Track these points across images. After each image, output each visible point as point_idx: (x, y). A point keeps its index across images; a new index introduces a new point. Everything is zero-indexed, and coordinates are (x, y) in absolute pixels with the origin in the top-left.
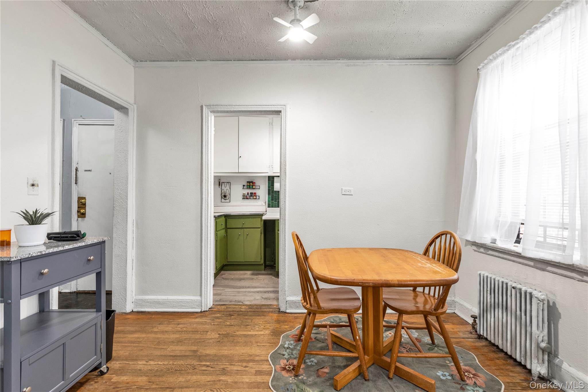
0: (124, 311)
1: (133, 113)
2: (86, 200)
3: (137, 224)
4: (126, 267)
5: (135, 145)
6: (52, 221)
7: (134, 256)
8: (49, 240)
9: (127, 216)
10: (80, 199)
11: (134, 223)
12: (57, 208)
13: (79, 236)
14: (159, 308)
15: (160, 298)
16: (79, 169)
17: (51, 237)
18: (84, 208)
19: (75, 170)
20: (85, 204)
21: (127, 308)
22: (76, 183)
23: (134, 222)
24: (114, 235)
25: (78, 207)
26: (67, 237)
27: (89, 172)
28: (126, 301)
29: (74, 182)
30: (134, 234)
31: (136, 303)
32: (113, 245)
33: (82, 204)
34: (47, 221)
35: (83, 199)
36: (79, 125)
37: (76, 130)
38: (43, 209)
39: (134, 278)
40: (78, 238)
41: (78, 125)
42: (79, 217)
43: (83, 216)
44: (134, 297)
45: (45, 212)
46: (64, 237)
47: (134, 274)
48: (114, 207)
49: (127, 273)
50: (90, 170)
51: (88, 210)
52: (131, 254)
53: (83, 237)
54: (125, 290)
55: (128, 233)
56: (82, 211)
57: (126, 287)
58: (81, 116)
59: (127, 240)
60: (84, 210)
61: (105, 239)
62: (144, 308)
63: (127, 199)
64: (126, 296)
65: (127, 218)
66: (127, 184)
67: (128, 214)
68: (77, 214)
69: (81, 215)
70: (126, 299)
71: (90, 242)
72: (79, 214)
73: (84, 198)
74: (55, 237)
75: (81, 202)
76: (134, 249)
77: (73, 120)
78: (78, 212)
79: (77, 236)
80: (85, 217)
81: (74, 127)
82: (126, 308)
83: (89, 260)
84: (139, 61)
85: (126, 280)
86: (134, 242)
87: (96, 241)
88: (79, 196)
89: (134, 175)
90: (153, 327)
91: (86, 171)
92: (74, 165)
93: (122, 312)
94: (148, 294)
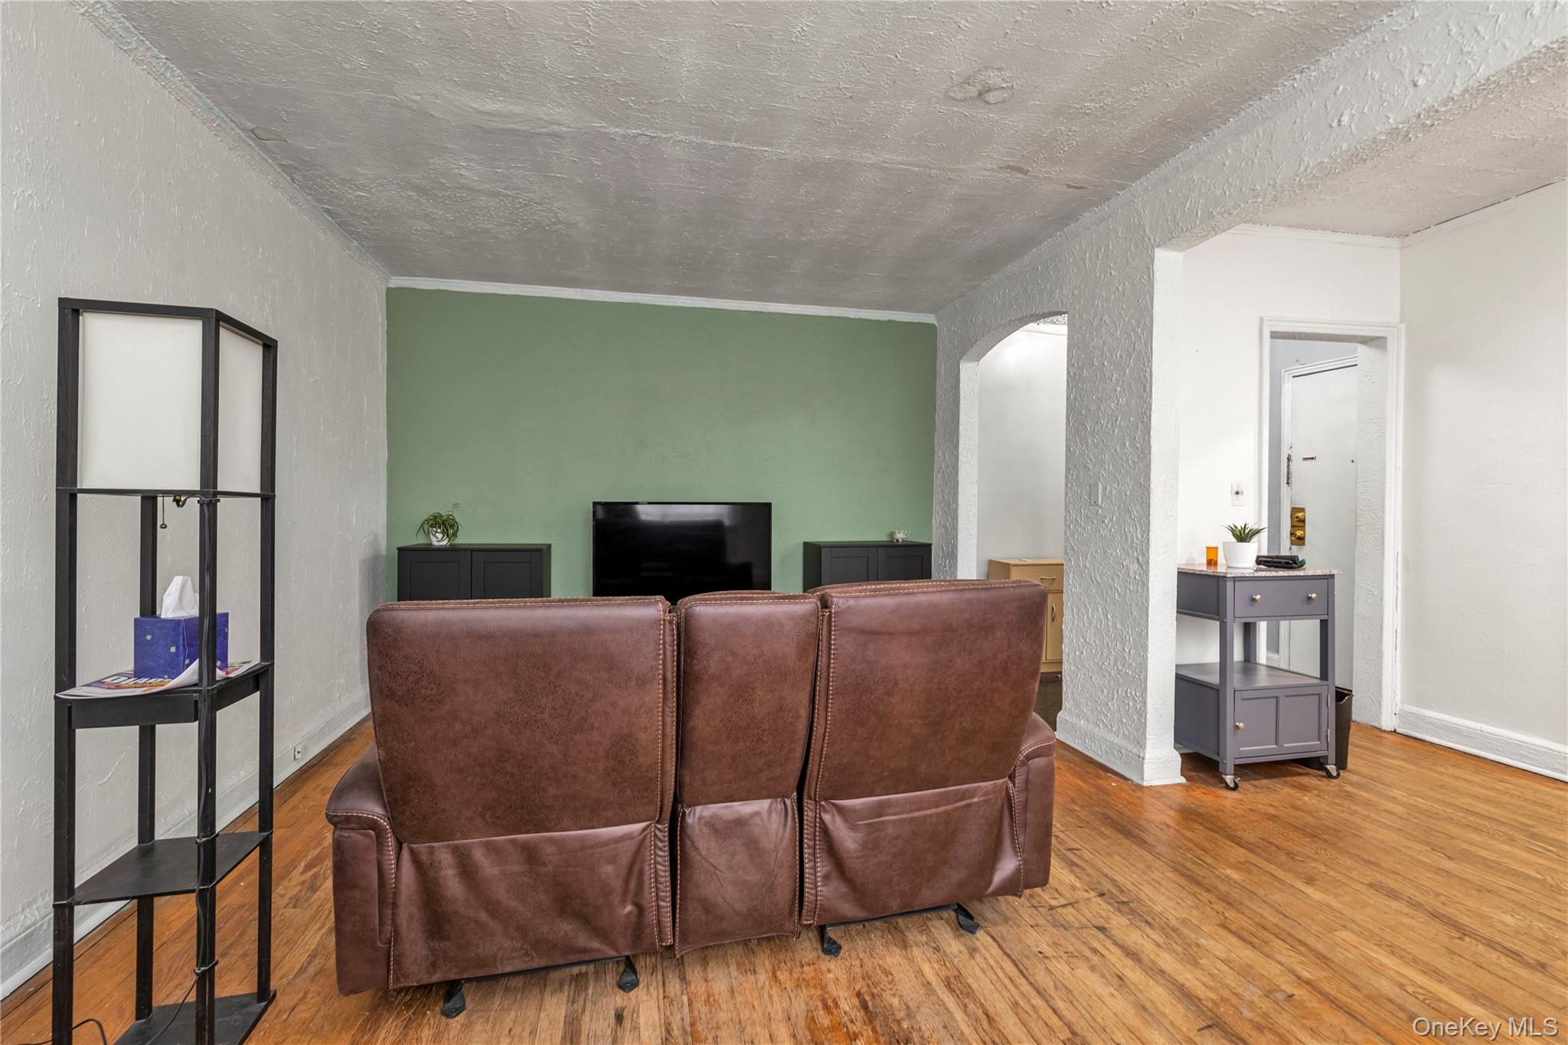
0: (1376, 725)
1: (1398, 346)
2: (1304, 512)
3: (1406, 562)
4: (1381, 640)
5: (1402, 405)
6: (1259, 541)
7: (1399, 623)
8: (1258, 564)
9: (1383, 543)
10: (1294, 510)
11: (1400, 559)
12: (1265, 524)
13: (1295, 563)
14: (1458, 743)
15: (1461, 724)
16: (1293, 458)
17: (1260, 561)
18: (1303, 528)
19: (1286, 460)
20: (1303, 521)
21: (1382, 718)
22: (1288, 483)
23: (1400, 556)
24: (1357, 578)
25: (1292, 526)
26: (1280, 563)
27: (1312, 461)
28: (1380, 707)
29: (1286, 481)
30: (1400, 580)
31: (1402, 715)
32: (1356, 596)
33: (1298, 521)
34: (1255, 539)
35: (1300, 512)
36: (1294, 377)
37: (1288, 386)
38: (1252, 525)
39: (1399, 666)
40: (1294, 565)
41: (1291, 378)
42: (1292, 543)
43: (1301, 542)
44: (1399, 706)
45: (1256, 527)
46: (1276, 562)
47: (1398, 658)
48: (1356, 526)
49: (1382, 653)
50: (1313, 458)
51: (1310, 532)
52: (1393, 619)
53: (1302, 566)
54: (1379, 684)
55: (1385, 577)
56: (1299, 533)
57: (1381, 679)
58: (1297, 361)
59: (1382, 591)
60: (1302, 532)
61: (1334, 572)
62: (1422, 734)
63: (1383, 512)
64: (1381, 697)
65: (1383, 548)
66: (1383, 483)
67: (1386, 539)
68: (1289, 537)
69: (1297, 541)
70: (1380, 702)
71: (1311, 573)
72: (1293, 538)
73: (1302, 510)
74: (1265, 561)
75: (1297, 518)
76: (1399, 609)
77: (1283, 370)
78: (1292, 534)
79: (1292, 563)
80: (1304, 544)
81: (1284, 383)
82: (1380, 719)
83: (1310, 598)
84: (1411, 234)
85: (1381, 666)
86: (1400, 595)
87: (1319, 572)
88: (1293, 506)
89: (1400, 465)
90: (1435, 764)
91: (1305, 459)
92: (1285, 451)
93: (1372, 726)
94: (1431, 708)
